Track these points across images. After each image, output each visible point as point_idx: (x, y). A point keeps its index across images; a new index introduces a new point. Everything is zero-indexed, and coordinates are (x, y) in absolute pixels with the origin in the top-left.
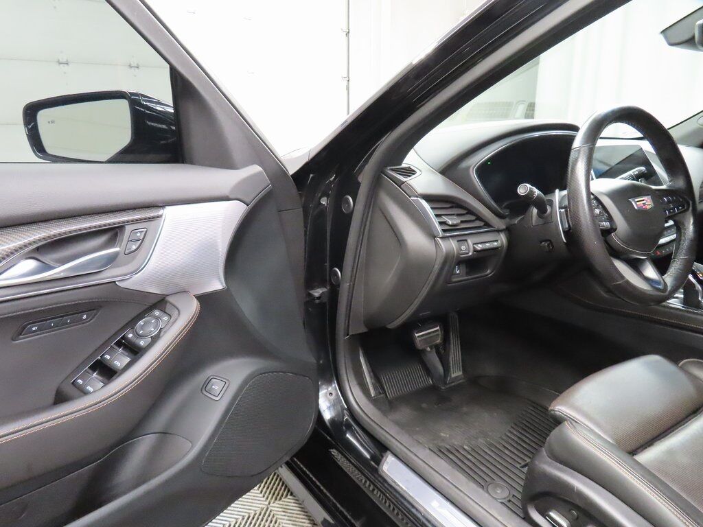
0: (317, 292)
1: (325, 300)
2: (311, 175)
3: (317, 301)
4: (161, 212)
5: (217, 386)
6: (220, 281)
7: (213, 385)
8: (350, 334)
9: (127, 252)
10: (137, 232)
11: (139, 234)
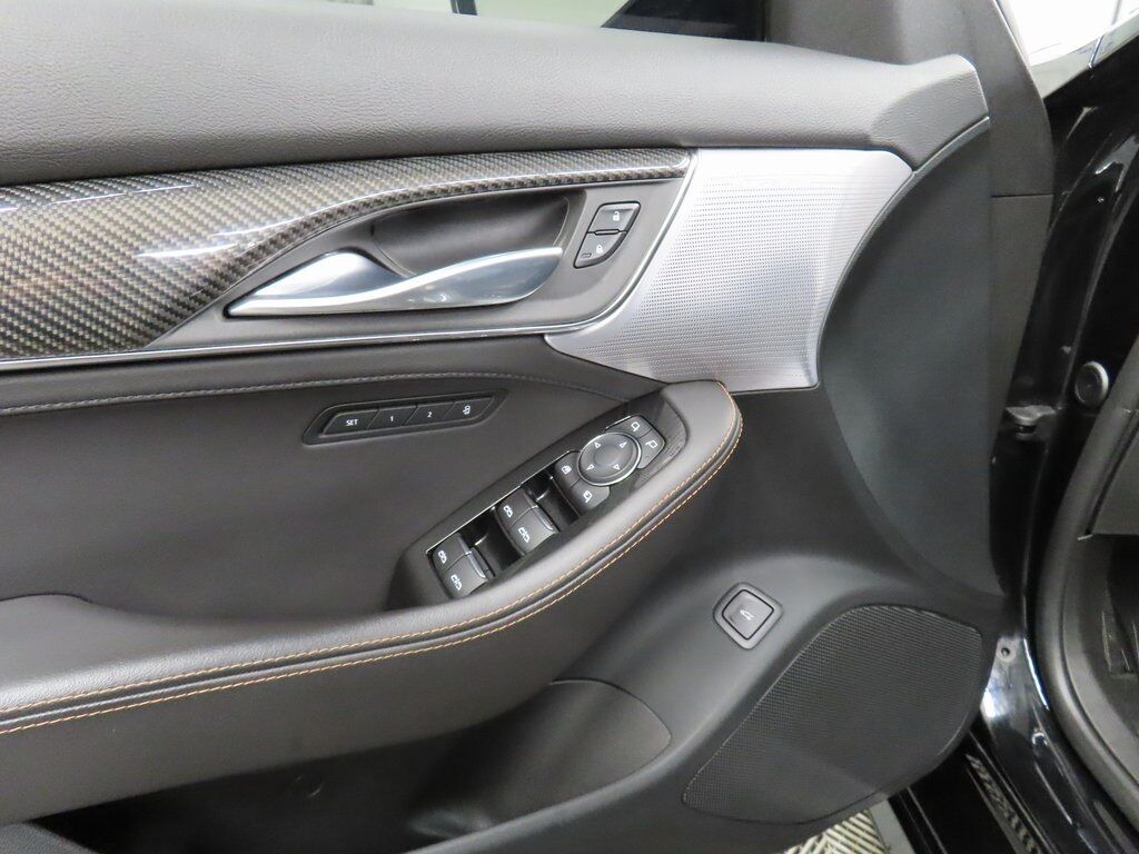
0: (1029, 415)
1: (1045, 435)
2: (1086, 110)
3: (1023, 436)
4: (684, 162)
5: (750, 614)
6: (806, 366)
7: (741, 607)
8: (1097, 530)
9: (580, 260)
10: (613, 212)
11: (616, 218)
